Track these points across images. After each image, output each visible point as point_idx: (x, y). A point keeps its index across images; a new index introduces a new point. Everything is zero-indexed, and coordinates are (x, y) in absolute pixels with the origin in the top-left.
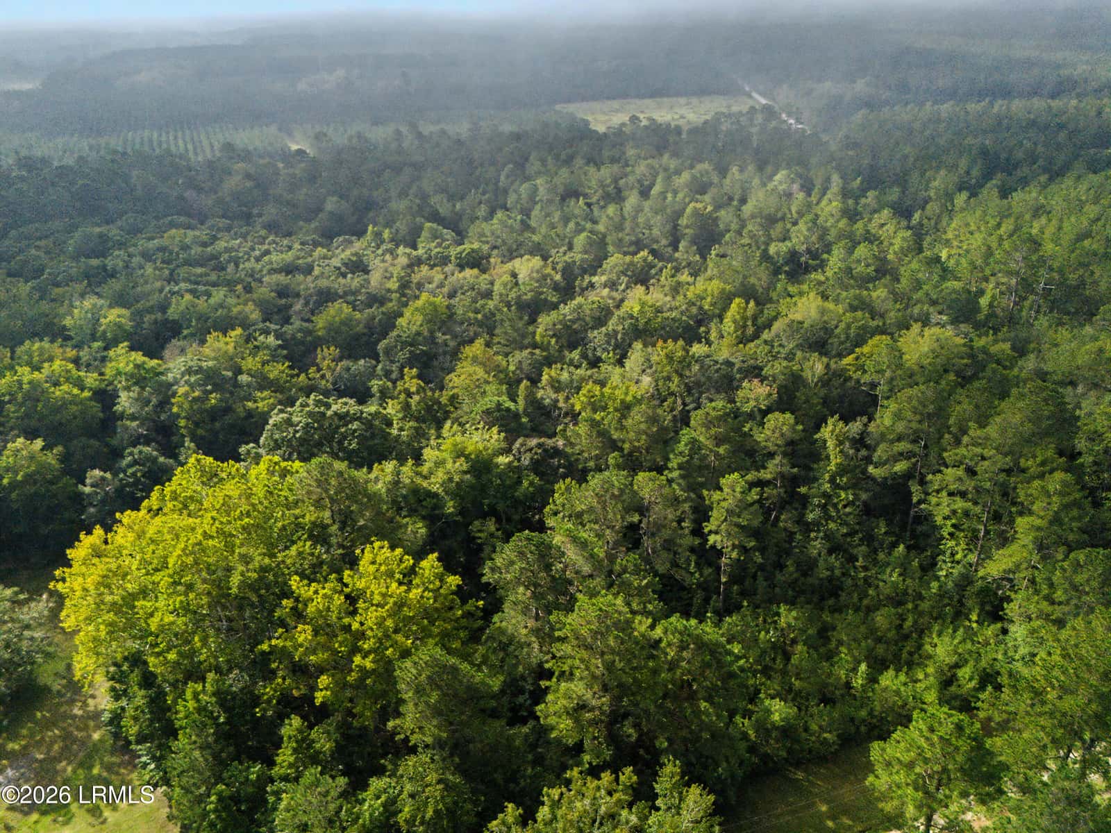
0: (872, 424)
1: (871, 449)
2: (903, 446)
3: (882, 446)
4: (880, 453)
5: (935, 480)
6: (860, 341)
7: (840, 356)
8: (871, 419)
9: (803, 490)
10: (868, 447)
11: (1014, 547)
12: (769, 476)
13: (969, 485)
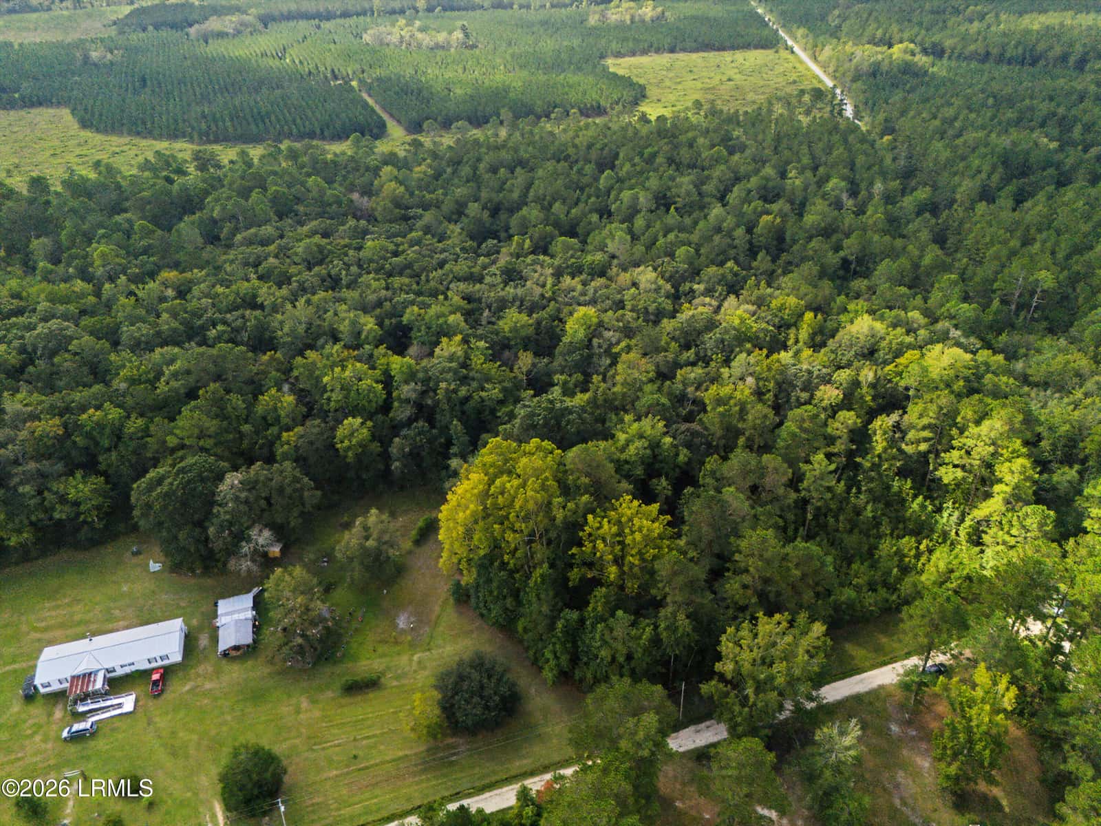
0: (906, 417)
1: (904, 433)
2: (926, 434)
3: (913, 432)
4: (911, 435)
5: (945, 456)
6: (898, 354)
7: (886, 363)
8: (905, 413)
9: (858, 460)
10: (902, 431)
11: (992, 501)
12: (836, 450)
13: (966, 461)
